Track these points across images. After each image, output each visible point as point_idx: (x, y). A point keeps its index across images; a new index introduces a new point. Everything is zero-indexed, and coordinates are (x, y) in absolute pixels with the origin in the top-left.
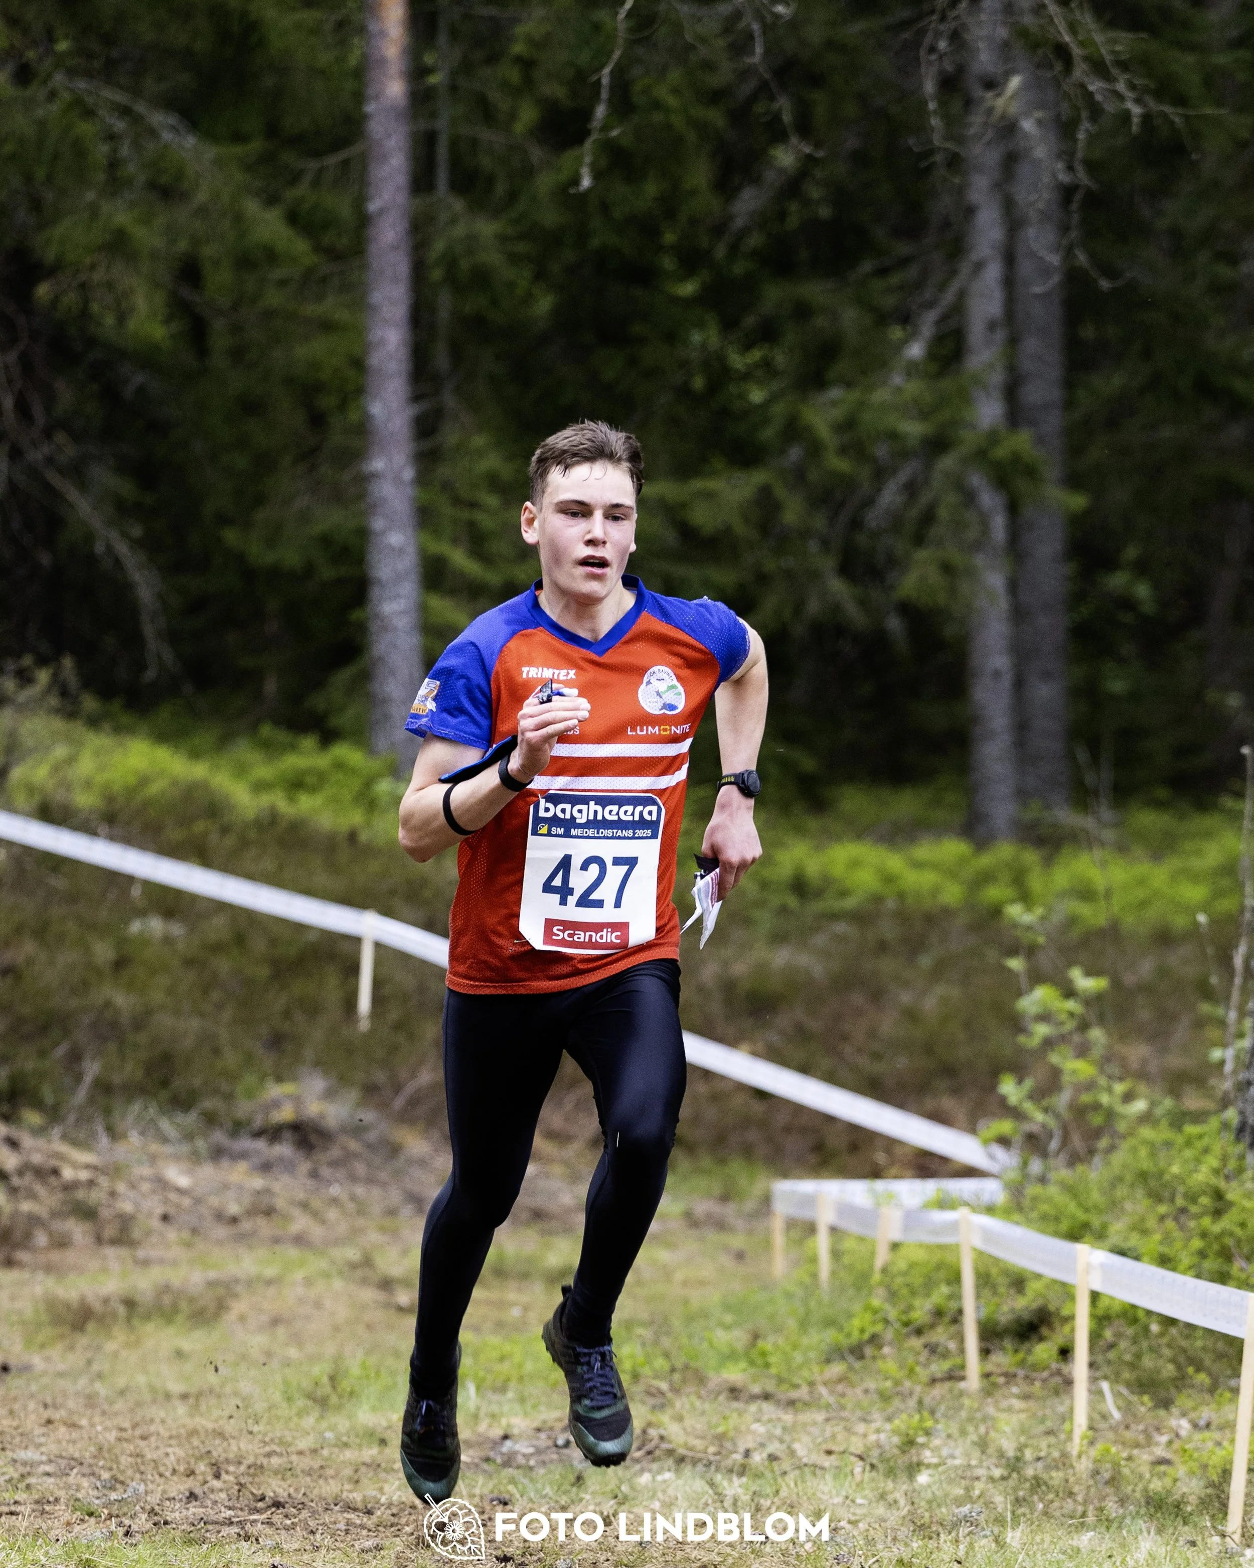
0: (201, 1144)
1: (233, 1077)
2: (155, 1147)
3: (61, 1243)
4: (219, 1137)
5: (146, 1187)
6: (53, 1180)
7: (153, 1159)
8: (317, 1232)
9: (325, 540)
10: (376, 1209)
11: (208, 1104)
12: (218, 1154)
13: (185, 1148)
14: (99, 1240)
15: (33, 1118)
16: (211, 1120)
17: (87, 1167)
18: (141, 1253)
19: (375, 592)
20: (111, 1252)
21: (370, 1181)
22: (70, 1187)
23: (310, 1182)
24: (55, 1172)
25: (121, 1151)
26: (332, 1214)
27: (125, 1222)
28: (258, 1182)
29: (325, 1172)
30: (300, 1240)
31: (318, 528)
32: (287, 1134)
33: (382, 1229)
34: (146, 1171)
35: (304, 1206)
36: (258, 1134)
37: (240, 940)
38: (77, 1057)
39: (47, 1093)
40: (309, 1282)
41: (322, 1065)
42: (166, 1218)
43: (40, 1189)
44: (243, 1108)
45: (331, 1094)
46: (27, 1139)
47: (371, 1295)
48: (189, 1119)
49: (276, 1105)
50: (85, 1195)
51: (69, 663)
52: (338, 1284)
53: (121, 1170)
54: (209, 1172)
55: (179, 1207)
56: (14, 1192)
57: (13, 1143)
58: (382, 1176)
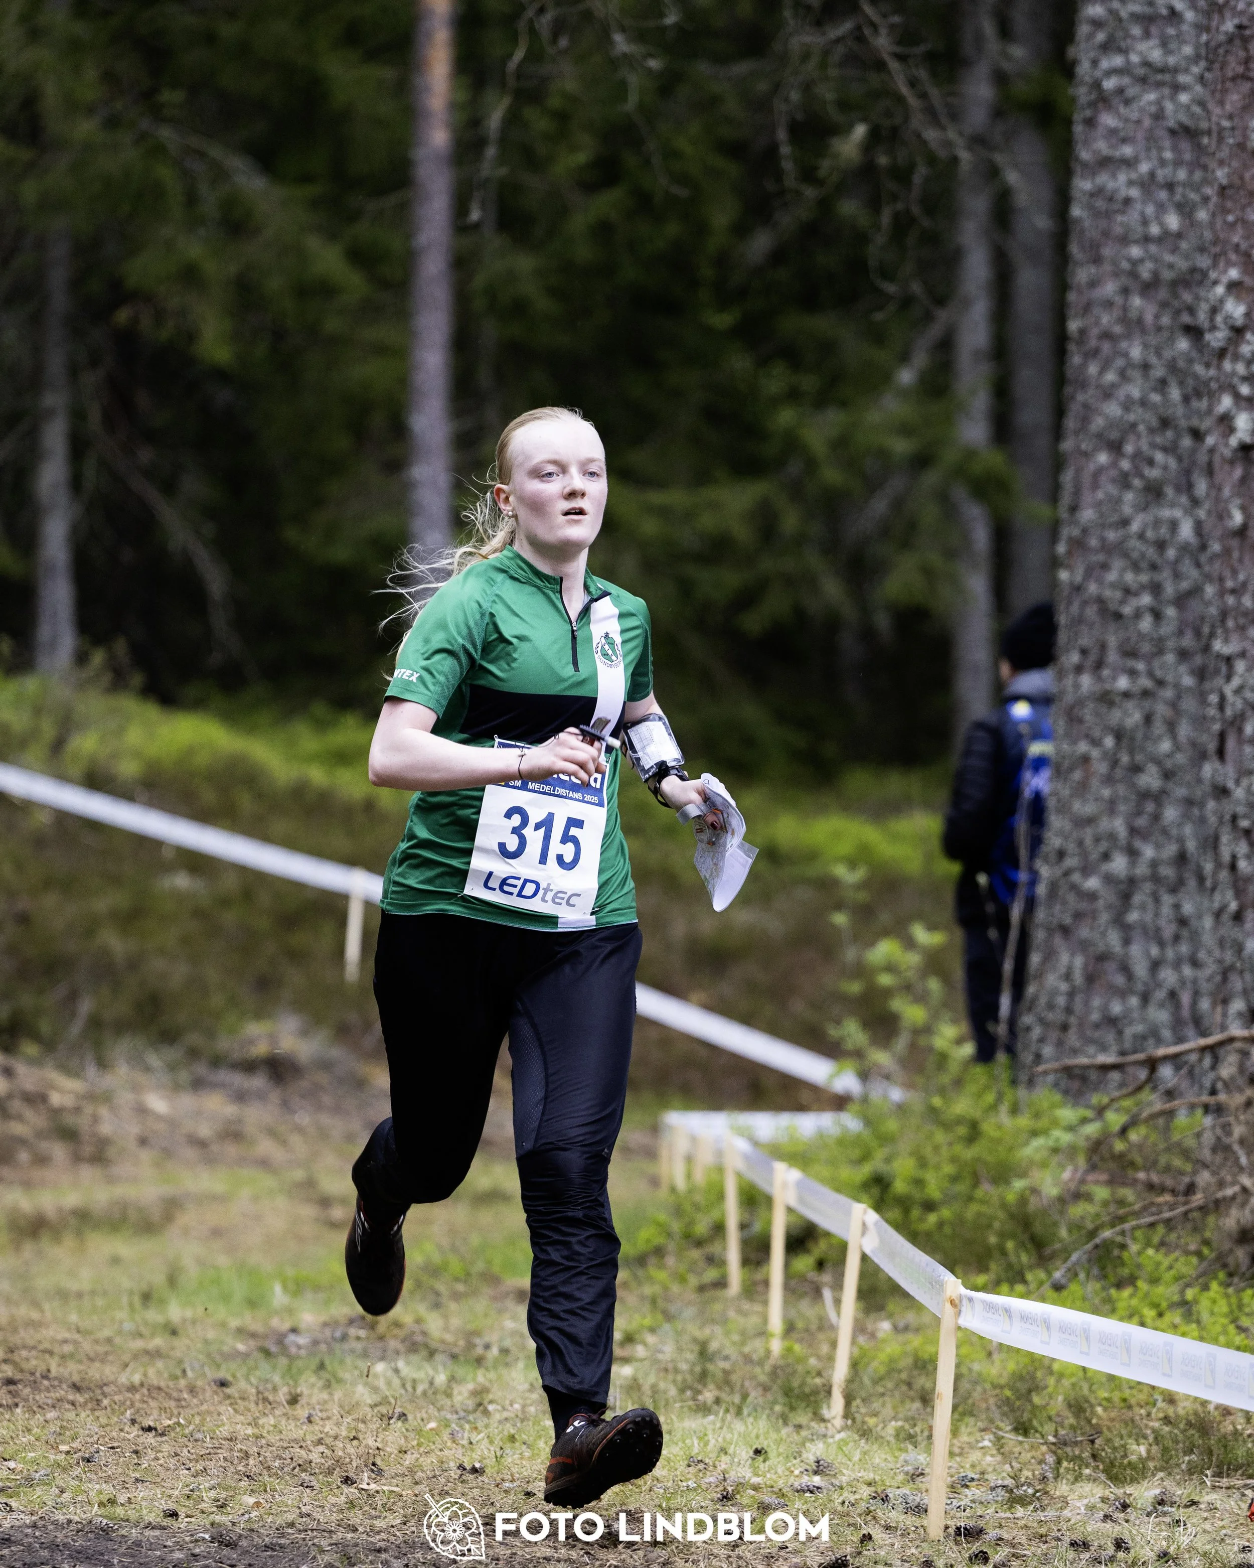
0: (184, 1076)
1: (218, 1016)
2: (141, 1078)
3: (41, 1160)
4: (201, 1069)
5: (127, 1112)
6: (42, 1106)
7: (136, 1088)
8: (278, 1155)
9: (376, 538)
10: (336, 1134)
11: (194, 1038)
12: (198, 1084)
13: (167, 1078)
14: (77, 1158)
15: (30, 1049)
16: (193, 1054)
17: (75, 1094)
18: (113, 1171)
20: (87, 1170)
21: (337, 1110)
22: (56, 1113)
23: (279, 1111)
24: (44, 1098)
25: (108, 1081)
26: (296, 1140)
27: (104, 1142)
28: (230, 1110)
29: (295, 1101)
30: (264, 1164)
31: (368, 528)
32: (263, 1068)
33: (338, 1153)
34: (130, 1098)
35: (272, 1133)
36: (236, 1066)
37: (247, 895)
38: (73, 997)
39: (45, 1027)
40: (256, 1199)
41: (299, 1005)
42: (143, 1141)
43: (29, 1113)
44: (224, 1044)
45: (304, 1033)
46: (21, 1069)
47: (308, 1211)
48: (174, 1053)
49: (252, 1042)
50: (69, 1120)
51: (121, 647)
52: (281, 1202)
53: (106, 1098)
54: (187, 1101)
55: (155, 1131)
56: (5, 1114)
57: (8, 1072)
58: (346, 1105)
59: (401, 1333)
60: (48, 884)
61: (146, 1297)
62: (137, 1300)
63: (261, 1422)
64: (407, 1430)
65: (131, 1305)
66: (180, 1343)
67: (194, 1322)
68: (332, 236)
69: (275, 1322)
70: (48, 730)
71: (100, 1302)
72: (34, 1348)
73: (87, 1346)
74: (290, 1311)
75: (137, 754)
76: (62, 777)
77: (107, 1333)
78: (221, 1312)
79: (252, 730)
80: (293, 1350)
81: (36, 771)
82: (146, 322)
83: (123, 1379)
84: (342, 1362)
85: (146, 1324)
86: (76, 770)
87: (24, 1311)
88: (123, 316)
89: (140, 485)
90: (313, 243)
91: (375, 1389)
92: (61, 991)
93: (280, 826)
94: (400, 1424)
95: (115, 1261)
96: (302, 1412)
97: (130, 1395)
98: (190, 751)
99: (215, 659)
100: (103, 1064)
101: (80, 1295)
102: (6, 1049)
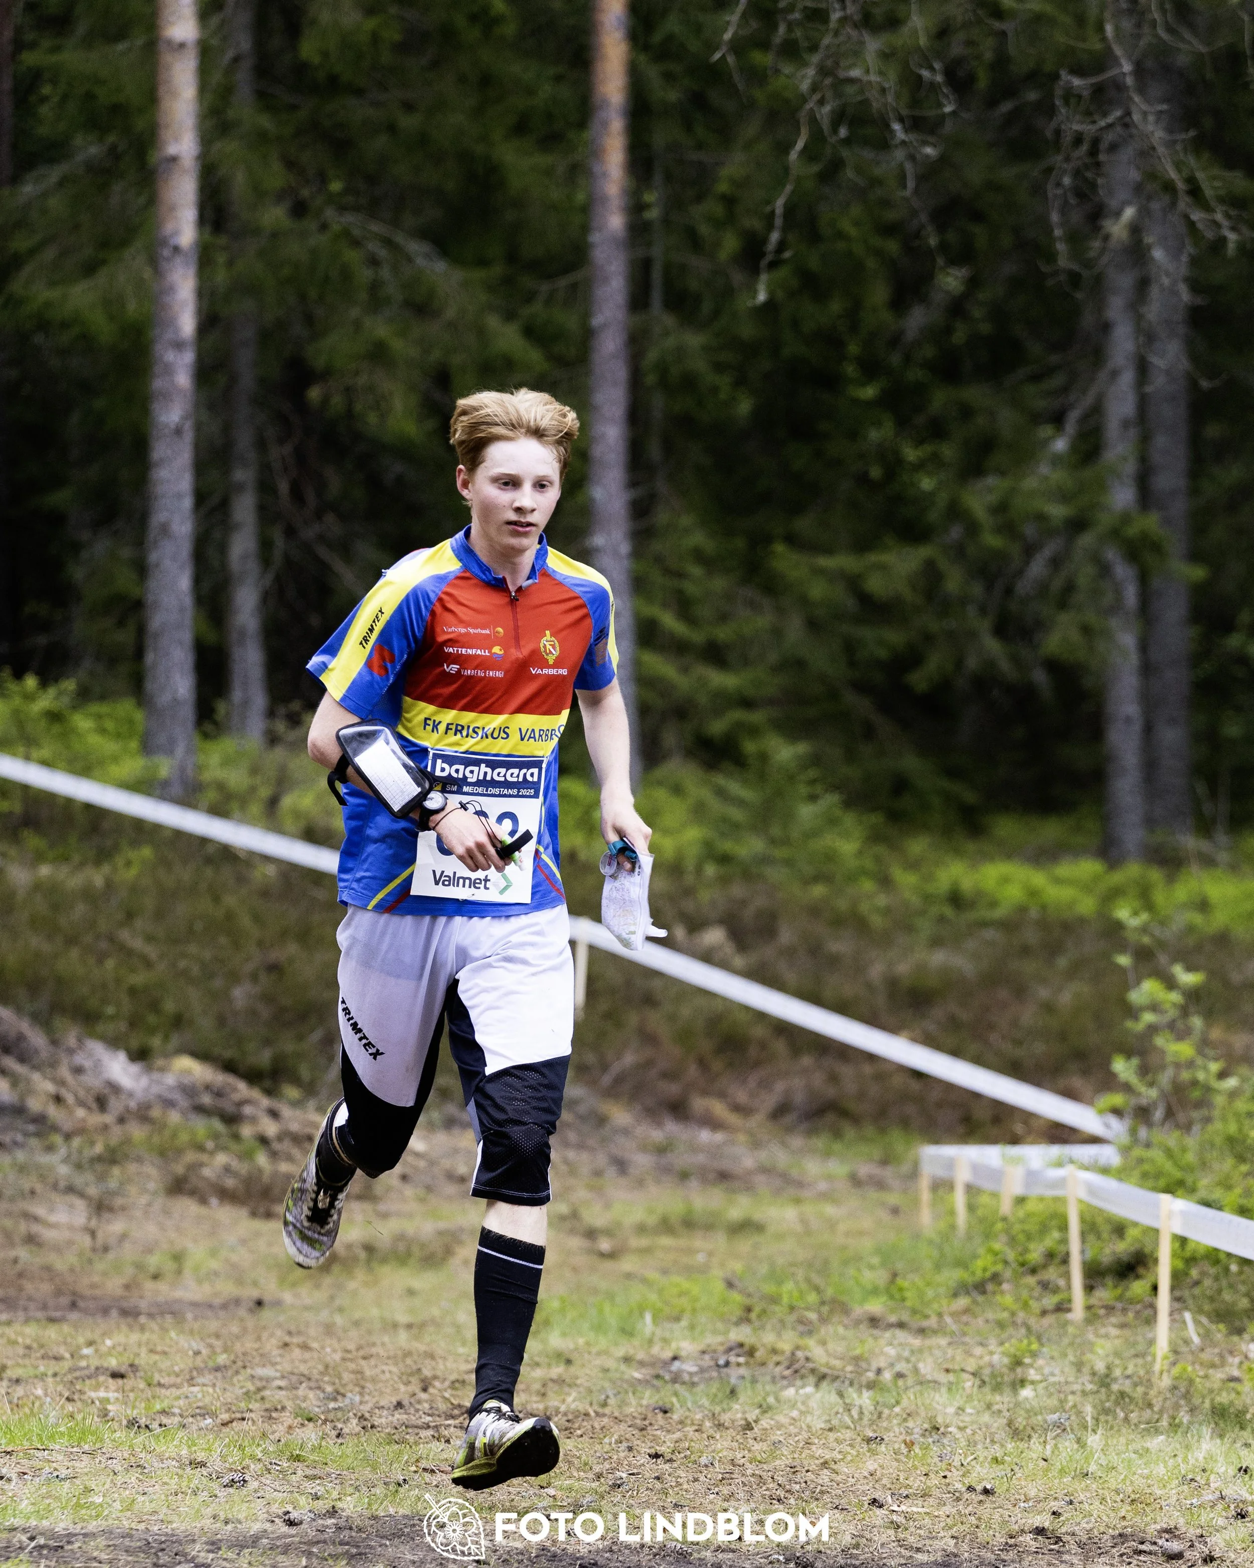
10: (585, 1170)
15: (292, 1092)
18: (382, 1207)
21: (581, 1146)
33: (591, 1188)
39: (305, 1072)
46: (286, 1112)
55: (416, 1168)
56: (274, 1155)
57: (274, 1114)
58: (591, 1142)
68: (509, 316)
88: (314, 394)
90: (493, 322)
102: (270, 1092)
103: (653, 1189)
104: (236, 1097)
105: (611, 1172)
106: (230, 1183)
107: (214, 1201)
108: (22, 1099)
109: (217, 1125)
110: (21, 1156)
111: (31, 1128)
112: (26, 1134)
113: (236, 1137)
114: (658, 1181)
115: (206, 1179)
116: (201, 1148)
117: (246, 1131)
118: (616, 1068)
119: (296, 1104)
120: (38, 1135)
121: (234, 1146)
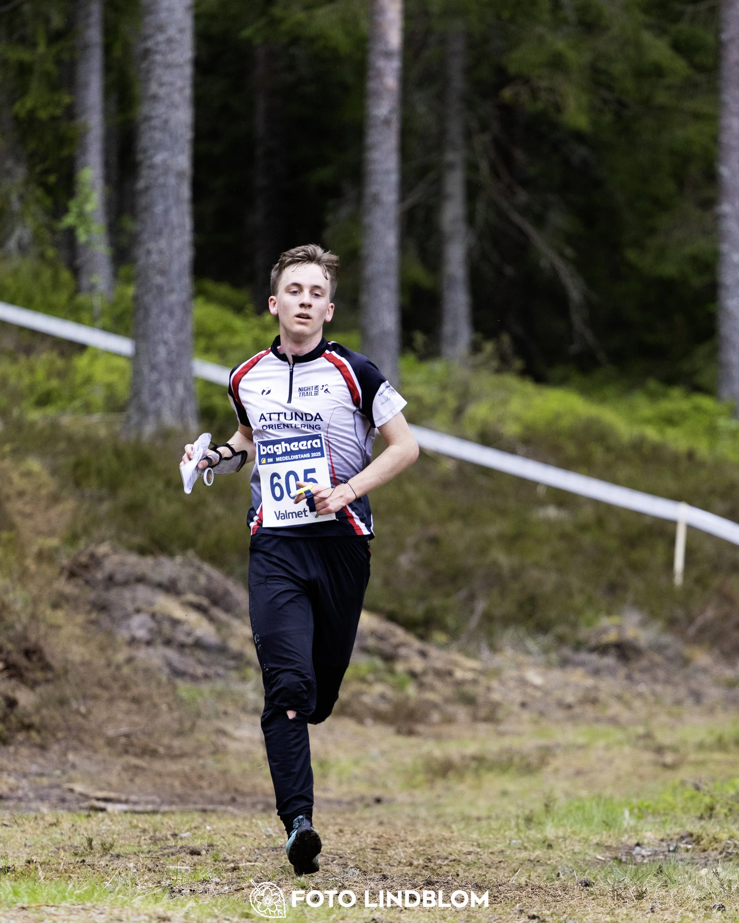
0: (554, 657)
1: (579, 612)
2: (522, 658)
3: (449, 720)
4: (567, 651)
5: (512, 684)
6: (448, 679)
7: (519, 666)
8: (625, 715)
9: (694, 259)
10: (668, 700)
11: (561, 629)
12: (564, 663)
13: (542, 659)
14: (475, 719)
15: (440, 637)
16: (561, 640)
17: (473, 670)
18: (502, 728)
19: (723, 293)
20: (482, 727)
21: (667, 682)
22: (459, 683)
23: (625, 682)
24: (450, 673)
25: (498, 660)
26: (637, 704)
27: (495, 706)
28: (590, 682)
29: (637, 676)
30: (614, 721)
31: (689, 250)
32: (613, 651)
33: (670, 714)
34: (514, 673)
35: (619, 698)
36: (593, 650)
37: (600, 522)
38: (472, 597)
39: (450, 621)
40: (608, 748)
41: (638, 605)
42: (523, 705)
43: (438, 684)
44: (583, 633)
45: (643, 624)
46: (433, 652)
47: (648, 756)
48: (546, 640)
49: (605, 631)
50: (469, 689)
51: (506, 339)
52: (627, 749)
53: (496, 673)
54: (557, 675)
55: (533, 697)
56: (421, 686)
57: (423, 654)
58: (677, 679)
59: (720, 846)
60: (453, 514)
61: (529, 820)
62: (521, 822)
63: (616, 912)
64: (725, 918)
65: (517, 825)
66: (554, 854)
67: (565, 839)
68: (661, 32)
69: (624, 838)
70: (452, 403)
71: (495, 824)
72: (447, 858)
73: (486, 857)
74: (636, 831)
75: (517, 419)
76: (463, 437)
77: (500, 847)
78: (585, 832)
79: (603, 400)
80: (639, 859)
81: (442, 432)
82: (525, 97)
83: (513, 880)
84: (675, 868)
85: (529, 840)
86: (471, 431)
87: (437, 831)
88: (507, 93)
89: (517, 218)
90: (647, 37)
91: (700, 888)
92: (463, 594)
93: (624, 471)
94: (720, 913)
95: (504, 793)
96: (646, 905)
97: (519, 893)
98: (558, 416)
99: (574, 348)
100: (494, 649)
101: (479, 819)
102: (422, 638)
103: (721, 716)
104: (394, 641)
105: (689, 702)
106: (383, 707)
107: (369, 721)
108: (224, 641)
109: (379, 663)
110: (219, 685)
111: (232, 663)
112: (227, 668)
113: (392, 672)
114: (725, 709)
115: (365, 705)
116: (363, 680)
117: (400, 667)
118: (700, 621)
119: (442, 647)
120: (237, 668)
121: (390, 679)
